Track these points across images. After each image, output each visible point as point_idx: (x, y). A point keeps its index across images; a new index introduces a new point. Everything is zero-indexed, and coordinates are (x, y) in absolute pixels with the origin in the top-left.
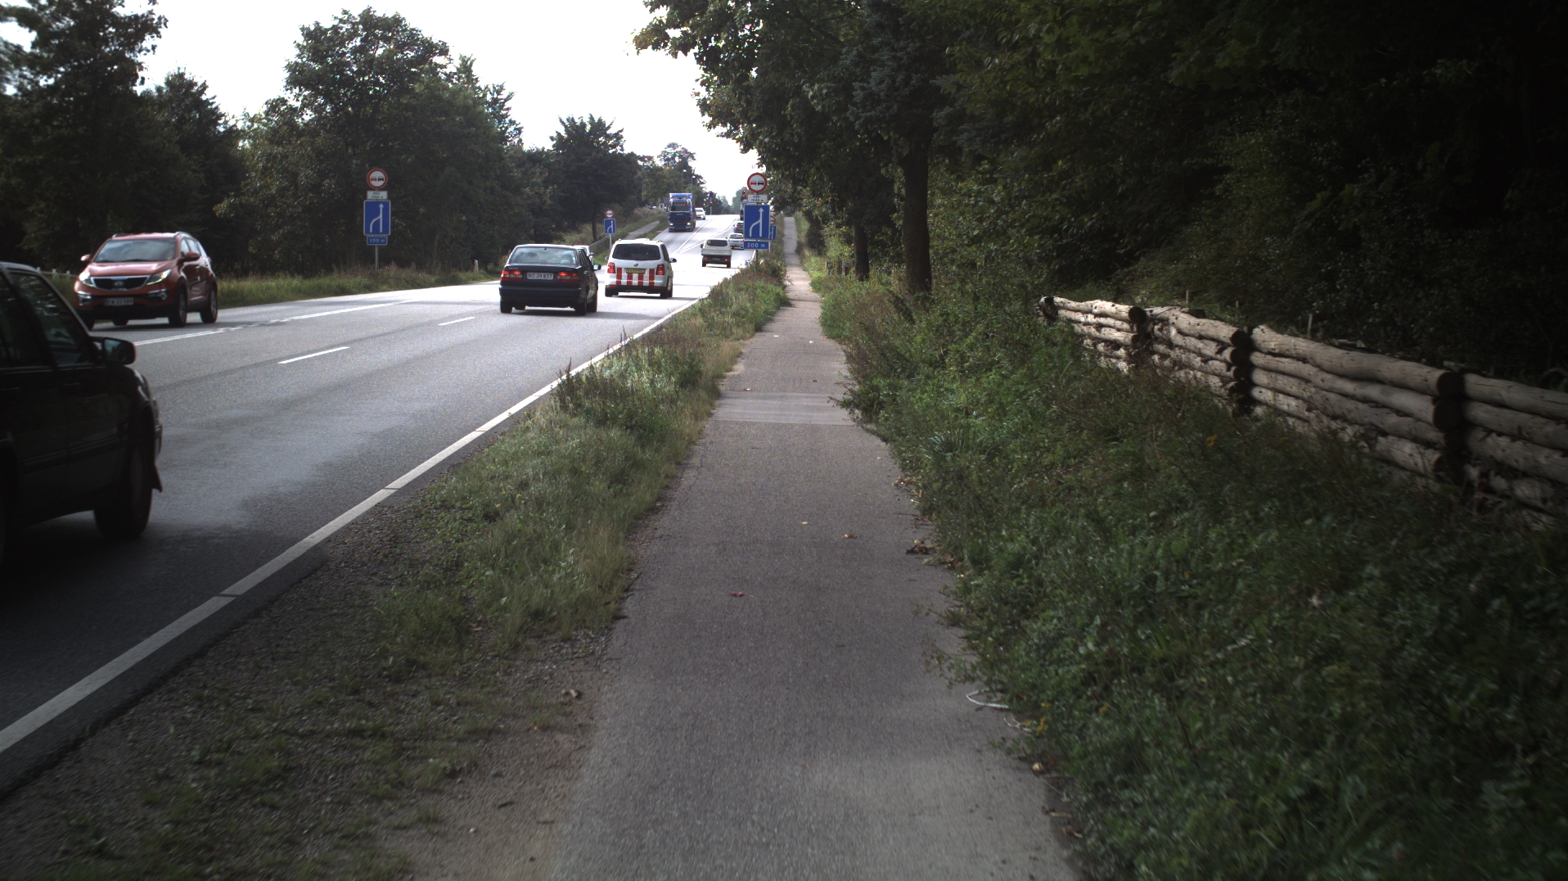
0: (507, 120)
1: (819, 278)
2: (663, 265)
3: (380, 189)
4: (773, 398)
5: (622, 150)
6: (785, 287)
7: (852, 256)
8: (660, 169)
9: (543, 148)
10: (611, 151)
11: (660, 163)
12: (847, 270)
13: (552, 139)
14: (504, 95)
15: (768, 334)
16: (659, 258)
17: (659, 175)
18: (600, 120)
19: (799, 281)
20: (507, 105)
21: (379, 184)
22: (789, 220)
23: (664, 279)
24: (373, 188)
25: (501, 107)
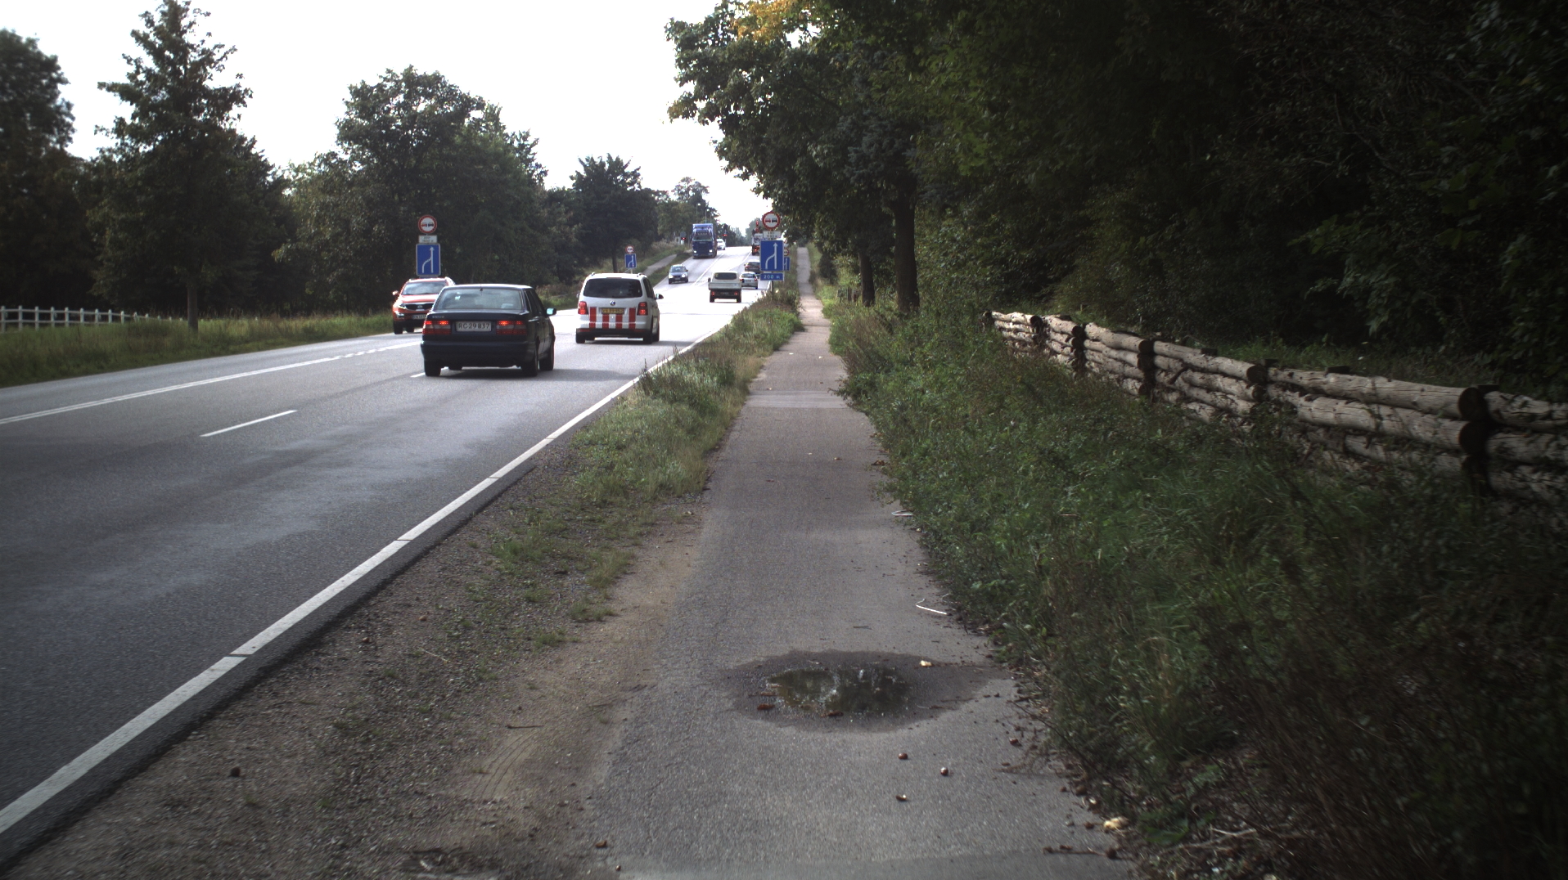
0: (533, 164)
1: (830, 305)
2: (646, 303)
3: (430, 233)
4: (789, 394)
5: (640, 187)
6: (798, 314)
7: (859, 285)
8: (675, 204)
9: (564, 188)
10: (629, 189)
11: (674, 197)
12: (856, 297)
13: (572, 178)
14: (530, 141)
15: (784, 353)
16: (640, 295)
17: (675, 210)
18: (618, 159)
19: (811, 309)
20: (533, 150)
21: (430, 229)
22: (802, 251)
23: (647, 321)
24: (424, 233)
25: (528, 151)
